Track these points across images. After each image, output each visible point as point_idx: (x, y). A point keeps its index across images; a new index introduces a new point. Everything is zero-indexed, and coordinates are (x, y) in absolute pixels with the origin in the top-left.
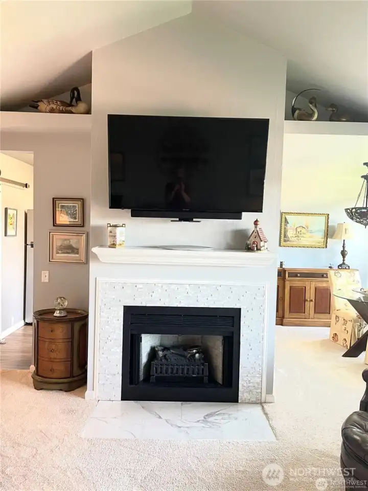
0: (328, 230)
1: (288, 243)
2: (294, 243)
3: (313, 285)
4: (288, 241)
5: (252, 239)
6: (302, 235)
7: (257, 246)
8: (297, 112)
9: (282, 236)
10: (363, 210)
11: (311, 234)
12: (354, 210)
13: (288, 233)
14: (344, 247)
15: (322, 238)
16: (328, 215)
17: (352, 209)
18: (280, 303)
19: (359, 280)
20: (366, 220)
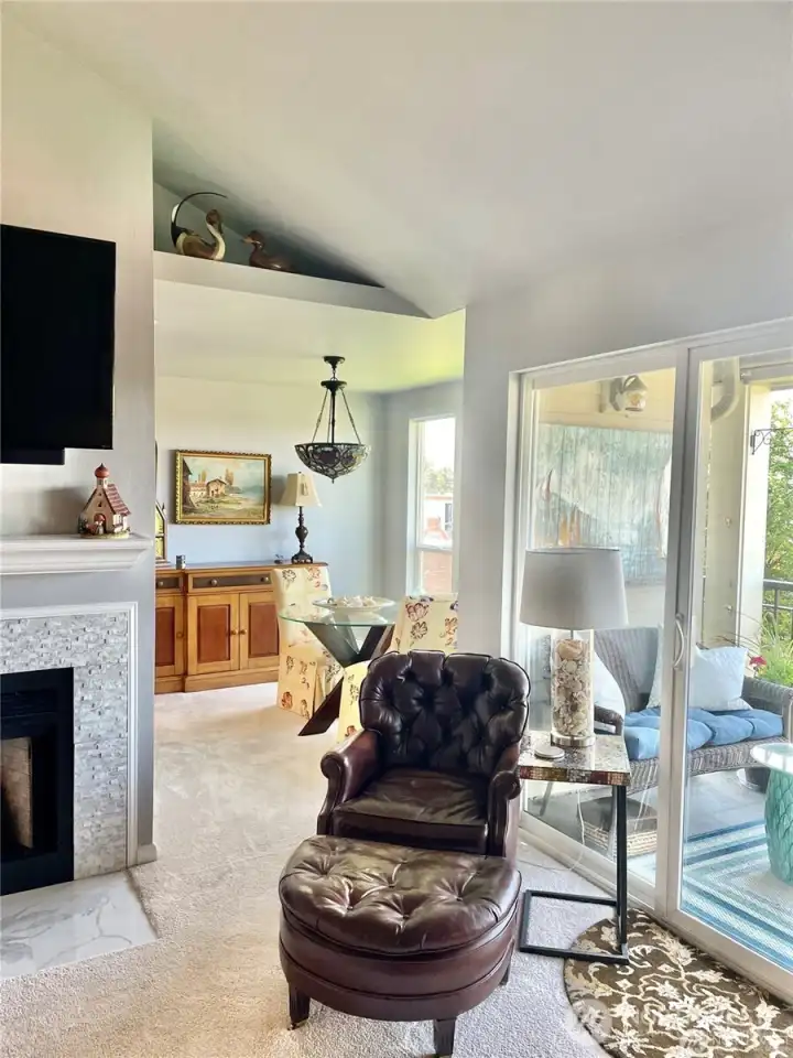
0: (270, 487)
1: (193, 515)
2: (206, 515)
3: (245, 600)
4: (191, 511)
5: (92, 511)
6: (220, 498)
7: (104, 525)
8: (182, 237)
9: (179, 500)
10: (327, 449)
11: (237, 496)
12: (311, 448)
13: (192, 493)
14: (301, 520)
15: (260, 504)
16: (270, 457)
17: (308, 445)
18: (178, 644)
19: (328, 584)
20: (332, 468)
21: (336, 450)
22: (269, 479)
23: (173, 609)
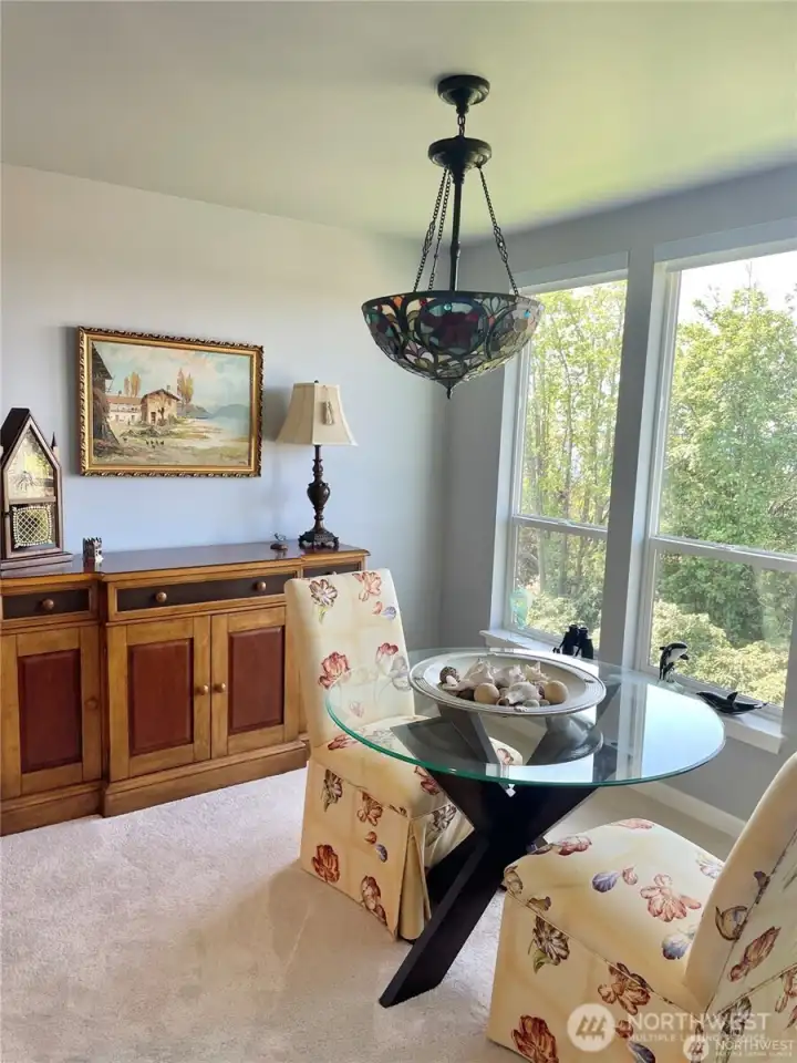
0: (260, 409)
1: (115, 458)
2: (141, 460)
3: (222, 627)
4: (114, 450)
6: (168, 427)
9: (87, 429)
10: (458, 308)
11: (199, 424)
12: (414, 306)
13: (112, 416)
14: (317, 470)
15: (242, 440)
16: (260, 350)
17: (408, 298)
18: (90, 722)
19: (396, 605)
20: (460, 358)
21: (479, 311)
22: (259, 394)
23: (78, 652)
